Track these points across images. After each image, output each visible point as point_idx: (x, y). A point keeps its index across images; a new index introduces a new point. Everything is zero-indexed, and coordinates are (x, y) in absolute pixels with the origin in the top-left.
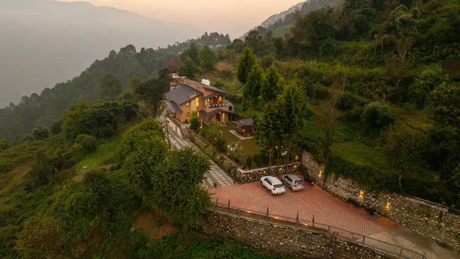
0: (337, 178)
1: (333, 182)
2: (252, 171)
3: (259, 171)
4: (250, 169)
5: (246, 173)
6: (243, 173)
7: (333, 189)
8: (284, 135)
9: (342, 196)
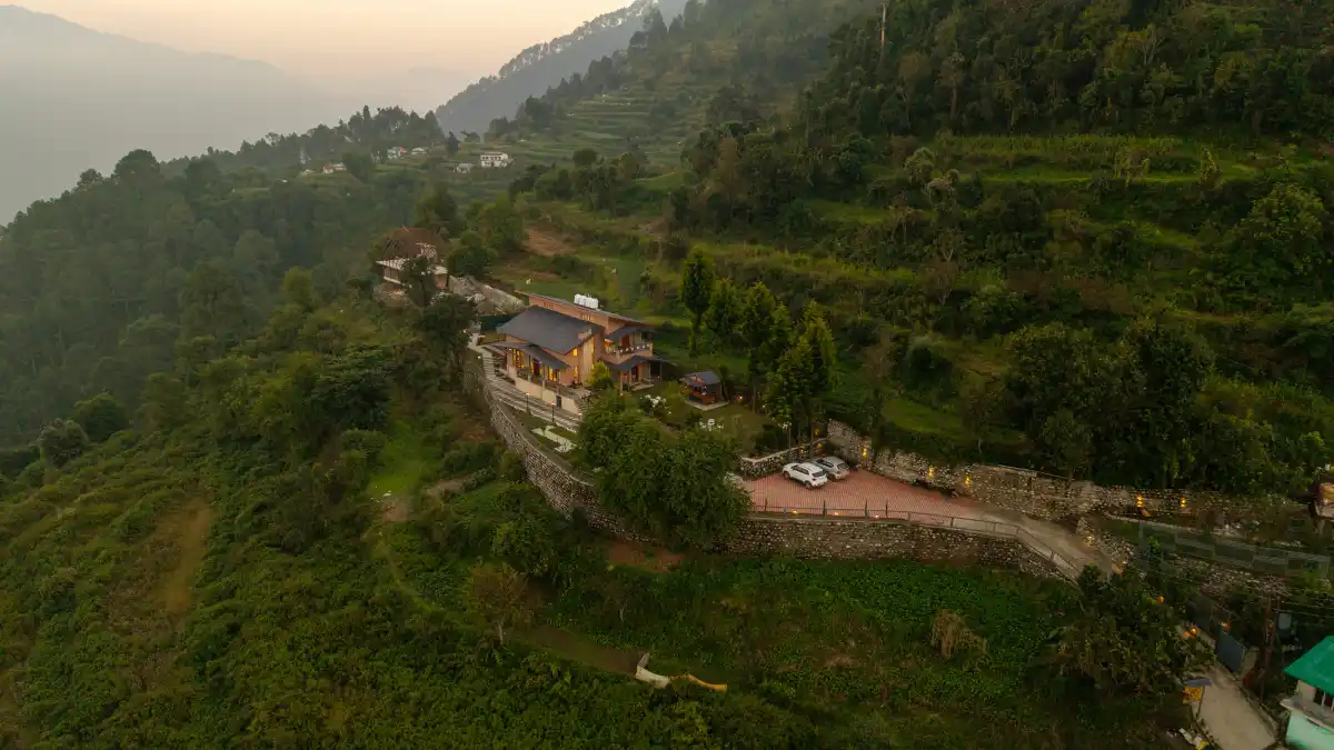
0: (892, 454)
1: (888, 460)
2: (765, 459)
3: (776, 458)
4: (762, 456)
5: (758, 463)
7: (889, 471)
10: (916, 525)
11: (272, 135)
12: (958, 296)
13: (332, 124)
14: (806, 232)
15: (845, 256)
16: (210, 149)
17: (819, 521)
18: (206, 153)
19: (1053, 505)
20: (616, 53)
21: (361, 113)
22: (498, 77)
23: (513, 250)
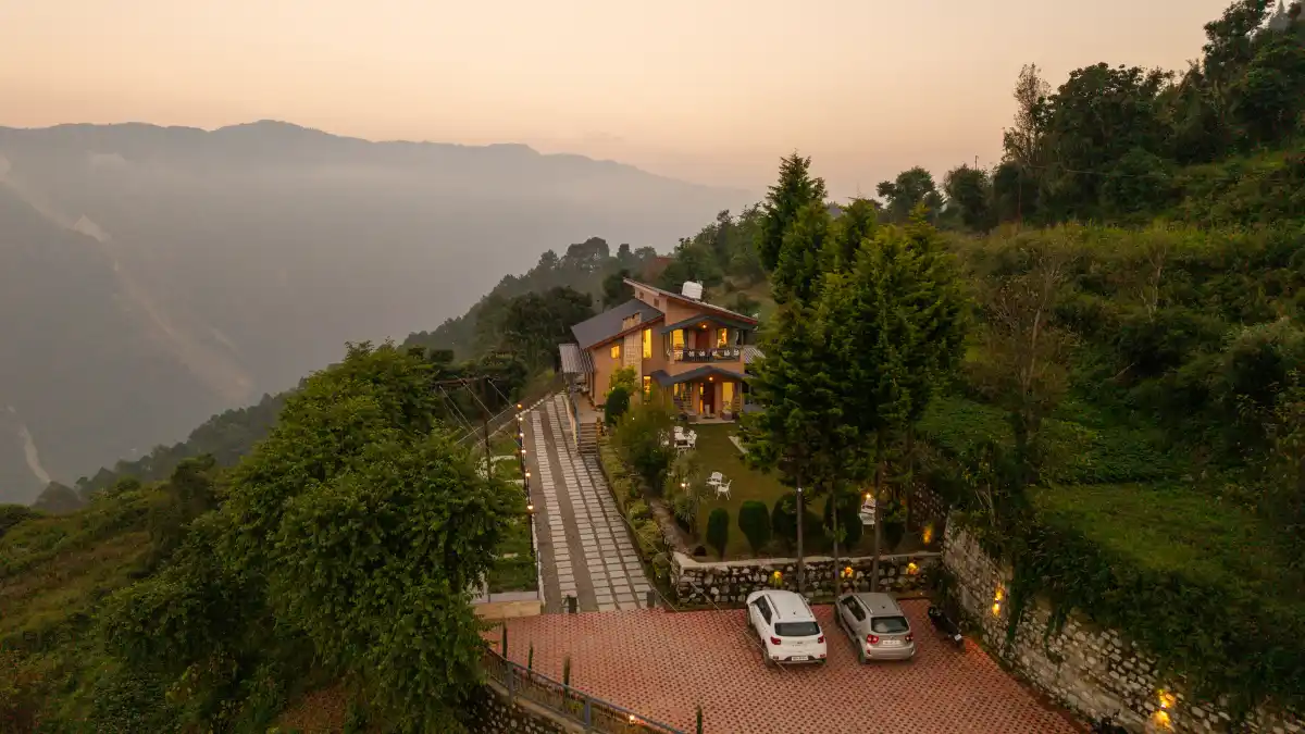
0: (1058, 621)
1: (1045, 639)
2: (723, 566)
3: (754, 570)
4: (721, 557)
5: (696, 571)
6: (687, 571)
7: (1044, 673)
8: (843, 429)
9: (1082, 706)
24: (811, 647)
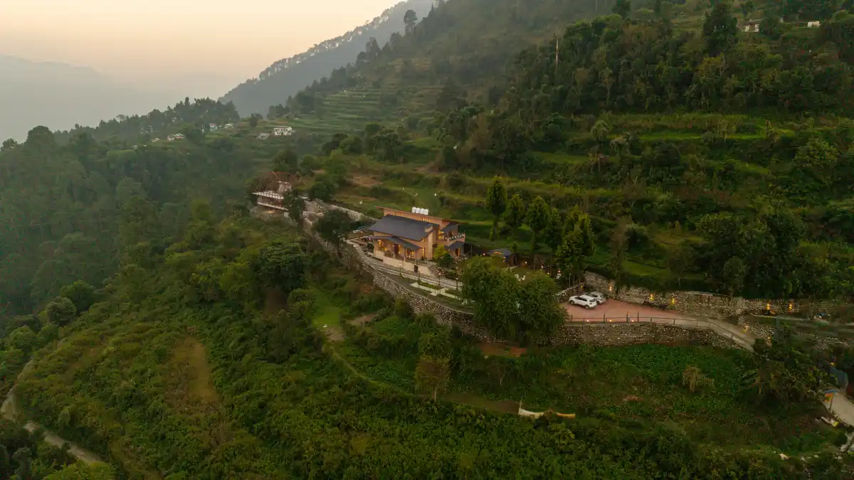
0: (628, 289)
1: (626, 292)
7: (626, 298)
9: (636, 301)
10: (654, 324)
11: (121, 116)
12: (641, 203)
13: (163, 109)
14: (532, 169)
15: (564, 182)
16: (77, 126)
17: (602, 325)
18: (74, 128)
19: (721, 311)
20: (349, 65)
21: (184, 101)
22: (259, 79)
23: (345, 185)
24: (594, 304)
